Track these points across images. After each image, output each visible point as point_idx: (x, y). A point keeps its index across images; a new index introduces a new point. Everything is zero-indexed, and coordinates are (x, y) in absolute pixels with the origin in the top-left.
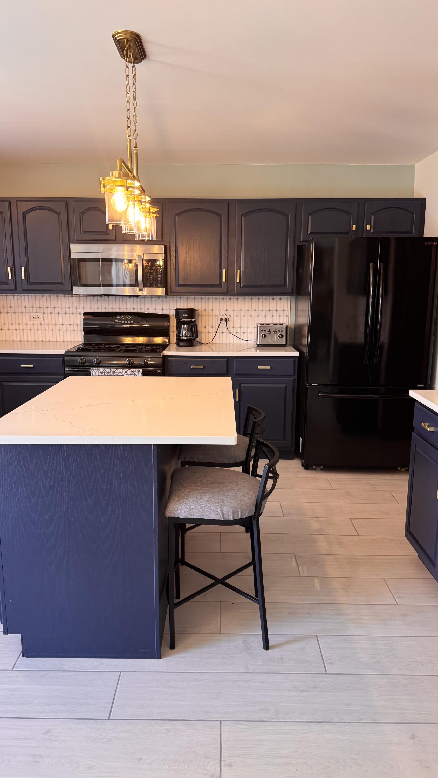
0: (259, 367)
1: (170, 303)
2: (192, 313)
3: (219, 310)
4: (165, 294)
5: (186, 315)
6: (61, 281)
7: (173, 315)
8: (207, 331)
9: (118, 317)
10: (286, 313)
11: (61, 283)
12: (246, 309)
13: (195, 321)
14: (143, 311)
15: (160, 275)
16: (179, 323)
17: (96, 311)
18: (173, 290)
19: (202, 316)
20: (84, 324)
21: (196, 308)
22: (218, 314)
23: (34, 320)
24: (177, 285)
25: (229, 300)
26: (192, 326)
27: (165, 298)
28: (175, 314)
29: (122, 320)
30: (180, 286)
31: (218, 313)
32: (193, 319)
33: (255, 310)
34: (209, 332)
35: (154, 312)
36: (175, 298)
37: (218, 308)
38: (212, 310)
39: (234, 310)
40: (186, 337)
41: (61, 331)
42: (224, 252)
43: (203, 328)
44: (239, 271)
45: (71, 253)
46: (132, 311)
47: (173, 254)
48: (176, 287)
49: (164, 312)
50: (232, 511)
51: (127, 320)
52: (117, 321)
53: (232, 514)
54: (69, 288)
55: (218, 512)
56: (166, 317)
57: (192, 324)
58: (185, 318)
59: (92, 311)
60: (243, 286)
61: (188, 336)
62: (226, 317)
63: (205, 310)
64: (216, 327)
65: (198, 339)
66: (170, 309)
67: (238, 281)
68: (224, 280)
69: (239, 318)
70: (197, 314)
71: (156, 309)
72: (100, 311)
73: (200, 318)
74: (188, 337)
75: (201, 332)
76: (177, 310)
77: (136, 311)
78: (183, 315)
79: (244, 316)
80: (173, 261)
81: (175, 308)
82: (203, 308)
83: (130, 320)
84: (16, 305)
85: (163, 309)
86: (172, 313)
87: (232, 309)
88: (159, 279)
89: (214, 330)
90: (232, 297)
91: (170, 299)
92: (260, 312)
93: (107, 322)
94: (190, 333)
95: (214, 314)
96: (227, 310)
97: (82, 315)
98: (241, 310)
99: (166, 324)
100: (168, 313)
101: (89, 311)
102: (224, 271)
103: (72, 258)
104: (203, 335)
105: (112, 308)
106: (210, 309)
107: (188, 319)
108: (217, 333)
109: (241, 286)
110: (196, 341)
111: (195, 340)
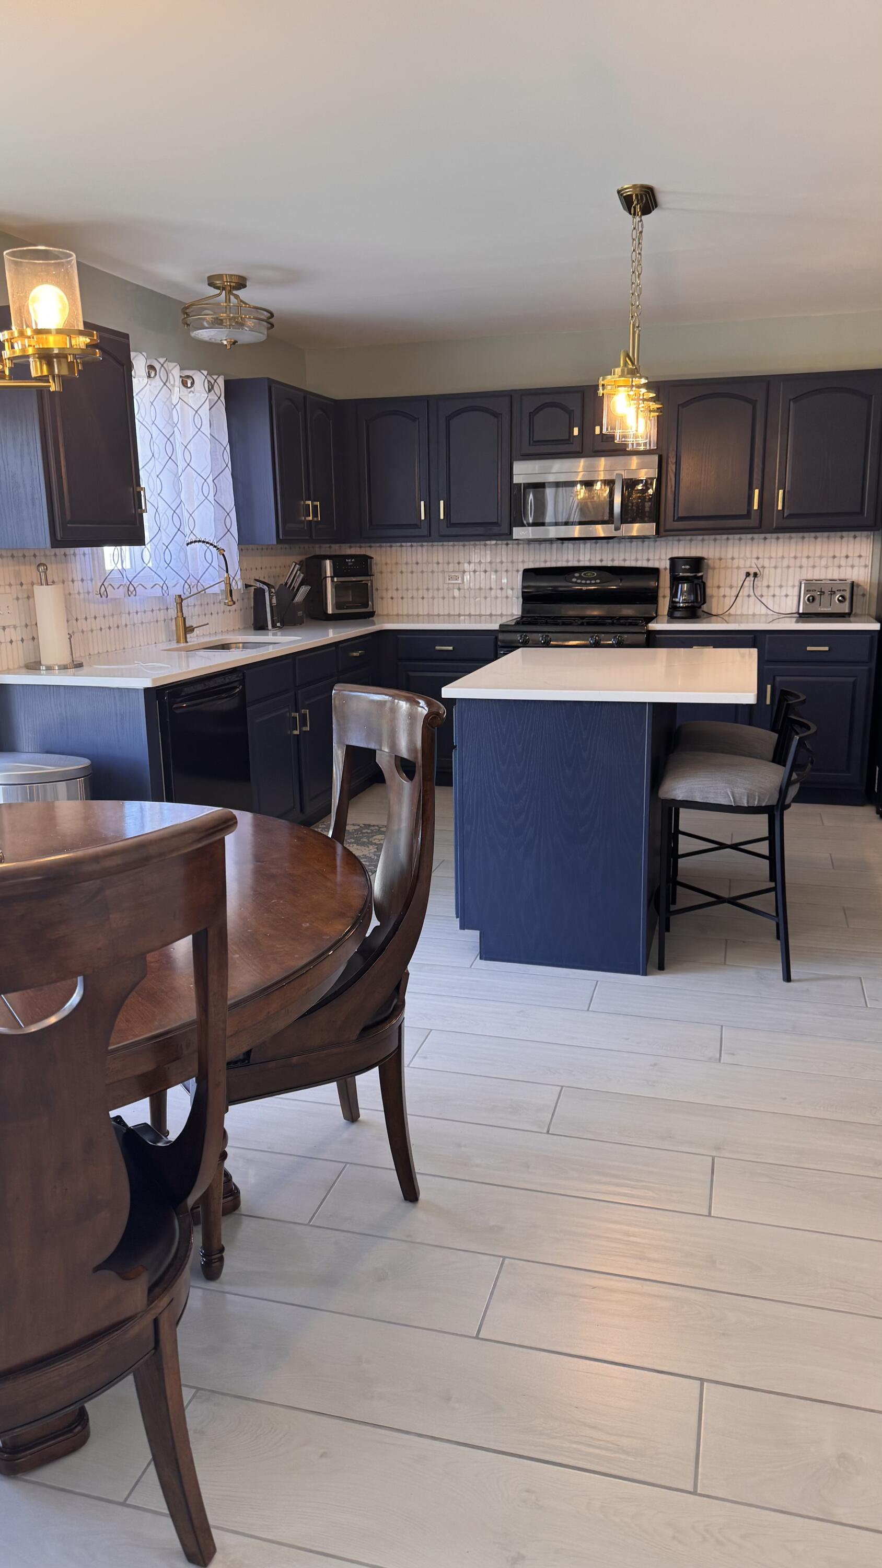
0: (809, 648)
1: (661, 549)
2: (697, 563)
3: (745, 558)
4: (656, 534)
5: (688, 567)
6: (496, 521)
7: (666, 569)
8: (722, 594)
9: (577, 575)
10: (863, 561)
11: (496, 524)
12: (792, 555)
13: (702, 576)
14: (616, 564)
15: (650, 503)
16: (676, 580)
17: (543, 565)
18: (668, 527)
19: (714, 568)
20: (523, 587)
21: (705, 555)
22: (742, 565)
23: (450, 582)
24: (676, 518)
25: (763, 541)
26: (696, 584)
27: (653, 541)
28: (668, 567)
29: (582, 578)
30: (681, 519)
31: (742, 563)
32: (699, 572)
33: (808, 557)
34: (724, 596)
35: (633, 564)
36: (669, 540)
37: (742, 555)
38: (733, 559)
39: (770, 558)
40: (686, 603)
41: (488, 599)
42: (758, 461)
43: (715, 590)
44: (781, 492)
45: (514, 476)
46: (598, 564)
47: (672, 468)
48: (674, 521)
49: (651, 565)
50: (746, 794)
51: (590, 579)
52: (574, 580)
53: (746, 798)
54: (507, 531)
55: (728, 794)
56: (654, 572)
57: (696, 581)
58: (685, 571)
59: (537, 566)
60: (788, 516)
61: (690, 601)
62: (756, 570)
63: (720, 559)
64: (737, 587)
65: (705, 608)
66: (660, 559)
67: (780, 508)
68: (756, 507)
69: (779, 570)
70: (705, 566)
71: (637, 560)
72: (548, 565)
73: (710, 572)
74: (688, 603)
75: (712, 597)
76: (673, 560)
77: (604, 564)
78: (683, 567)
79: (788, 567)
80: (671, 479)
81: (670, 556)
82: (717, 556)
83: (595, 579)
84: (425, 560)
85: (648, 560)
86: (664, 565)
87: (767, 555)
88: (647, 509)
89: (734, 592)
90: (768, 535)
91: (661, 542)
92: (817, 560)
93: (560, 584)
94: (692, 598)
95: (735, 565)
96: (758, 558)
97: (521, 573)
98: (783, 557)
99: (653, 584)
100: (656, 565)
101: (531, 566)
102: (757, 492)
103: (516, 484)
104: (714, 601)
105: (567, 561)
106: (730, 556)
107: (691, 573)
108: (738, 598)
109: (785, 516)
110: (703, 611)
111: (700, 607)
